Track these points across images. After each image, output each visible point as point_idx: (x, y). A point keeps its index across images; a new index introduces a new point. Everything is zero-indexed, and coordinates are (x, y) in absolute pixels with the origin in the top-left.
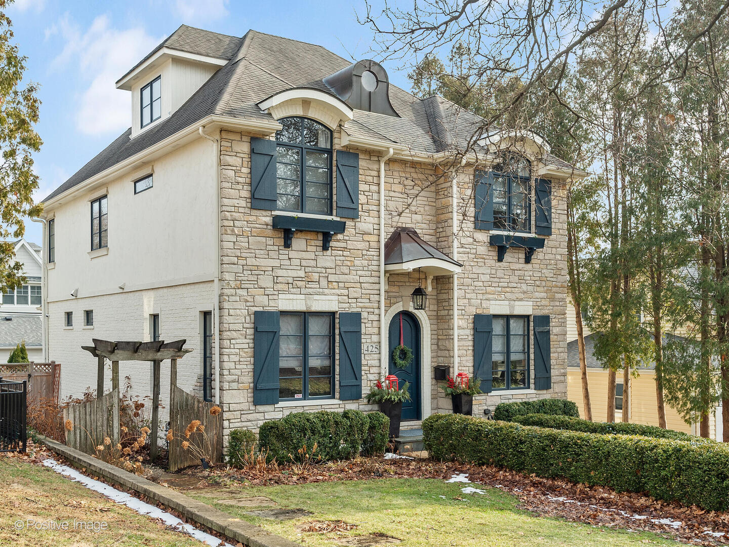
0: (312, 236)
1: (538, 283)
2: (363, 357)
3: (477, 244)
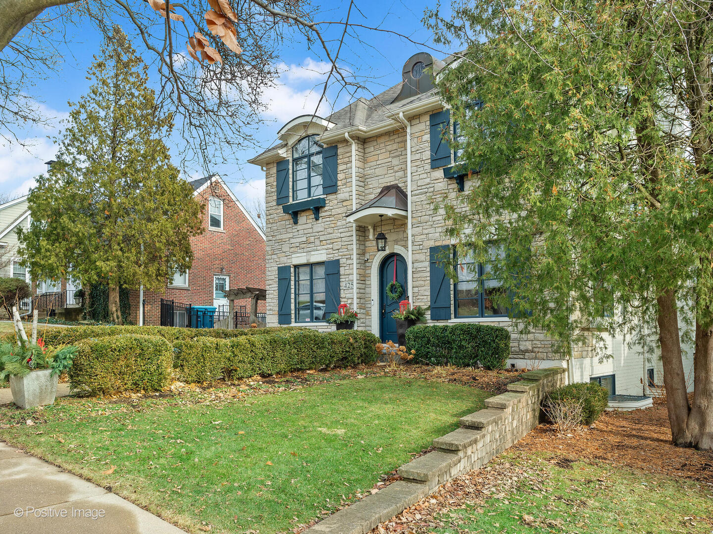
0: (310, 213)
2: (342, 292)
3: (436, 182)
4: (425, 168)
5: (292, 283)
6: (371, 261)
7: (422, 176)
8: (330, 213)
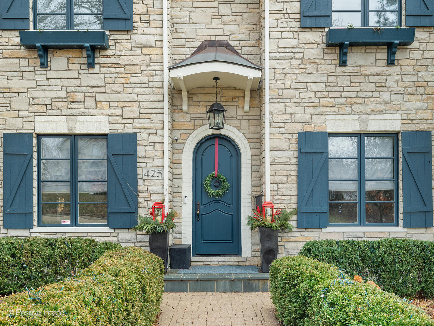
0: (75, 53)
1: (410, 90)
2: (140, 182)
3: (306, 46)
4: (291, 24)
5: (35, 162)
6: (183, 141)
7: (285, 35)
8: (116, 61)
